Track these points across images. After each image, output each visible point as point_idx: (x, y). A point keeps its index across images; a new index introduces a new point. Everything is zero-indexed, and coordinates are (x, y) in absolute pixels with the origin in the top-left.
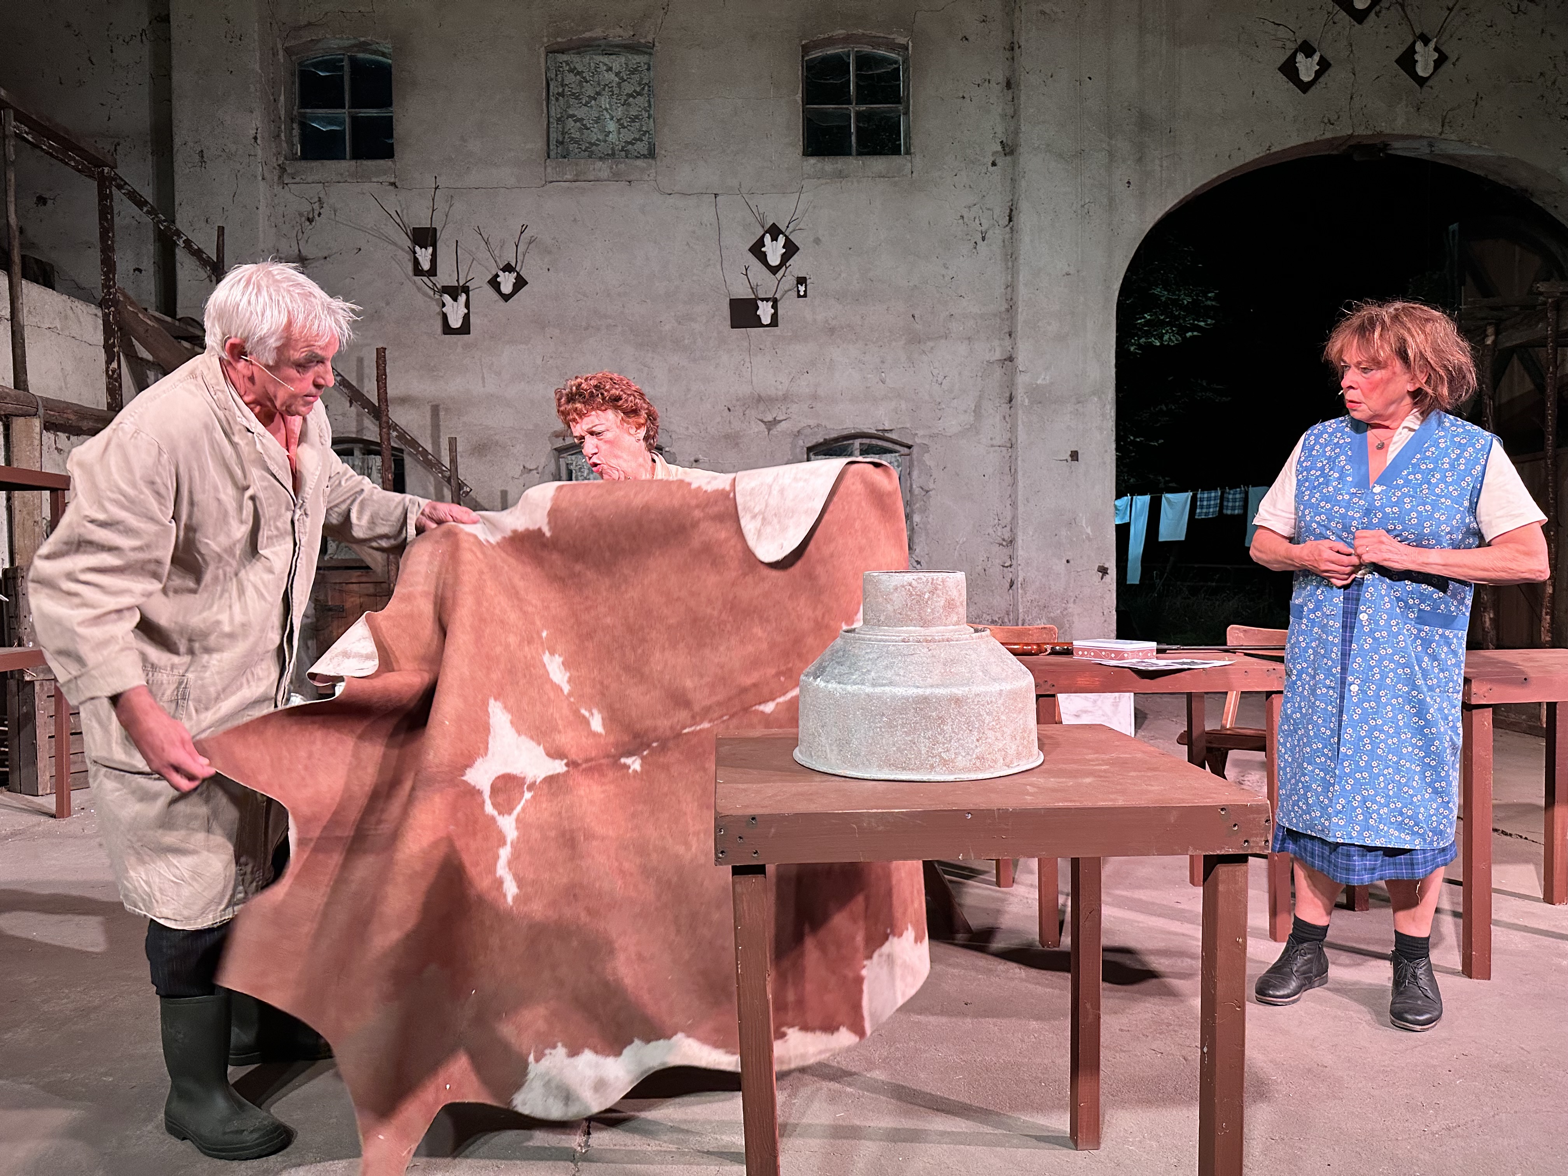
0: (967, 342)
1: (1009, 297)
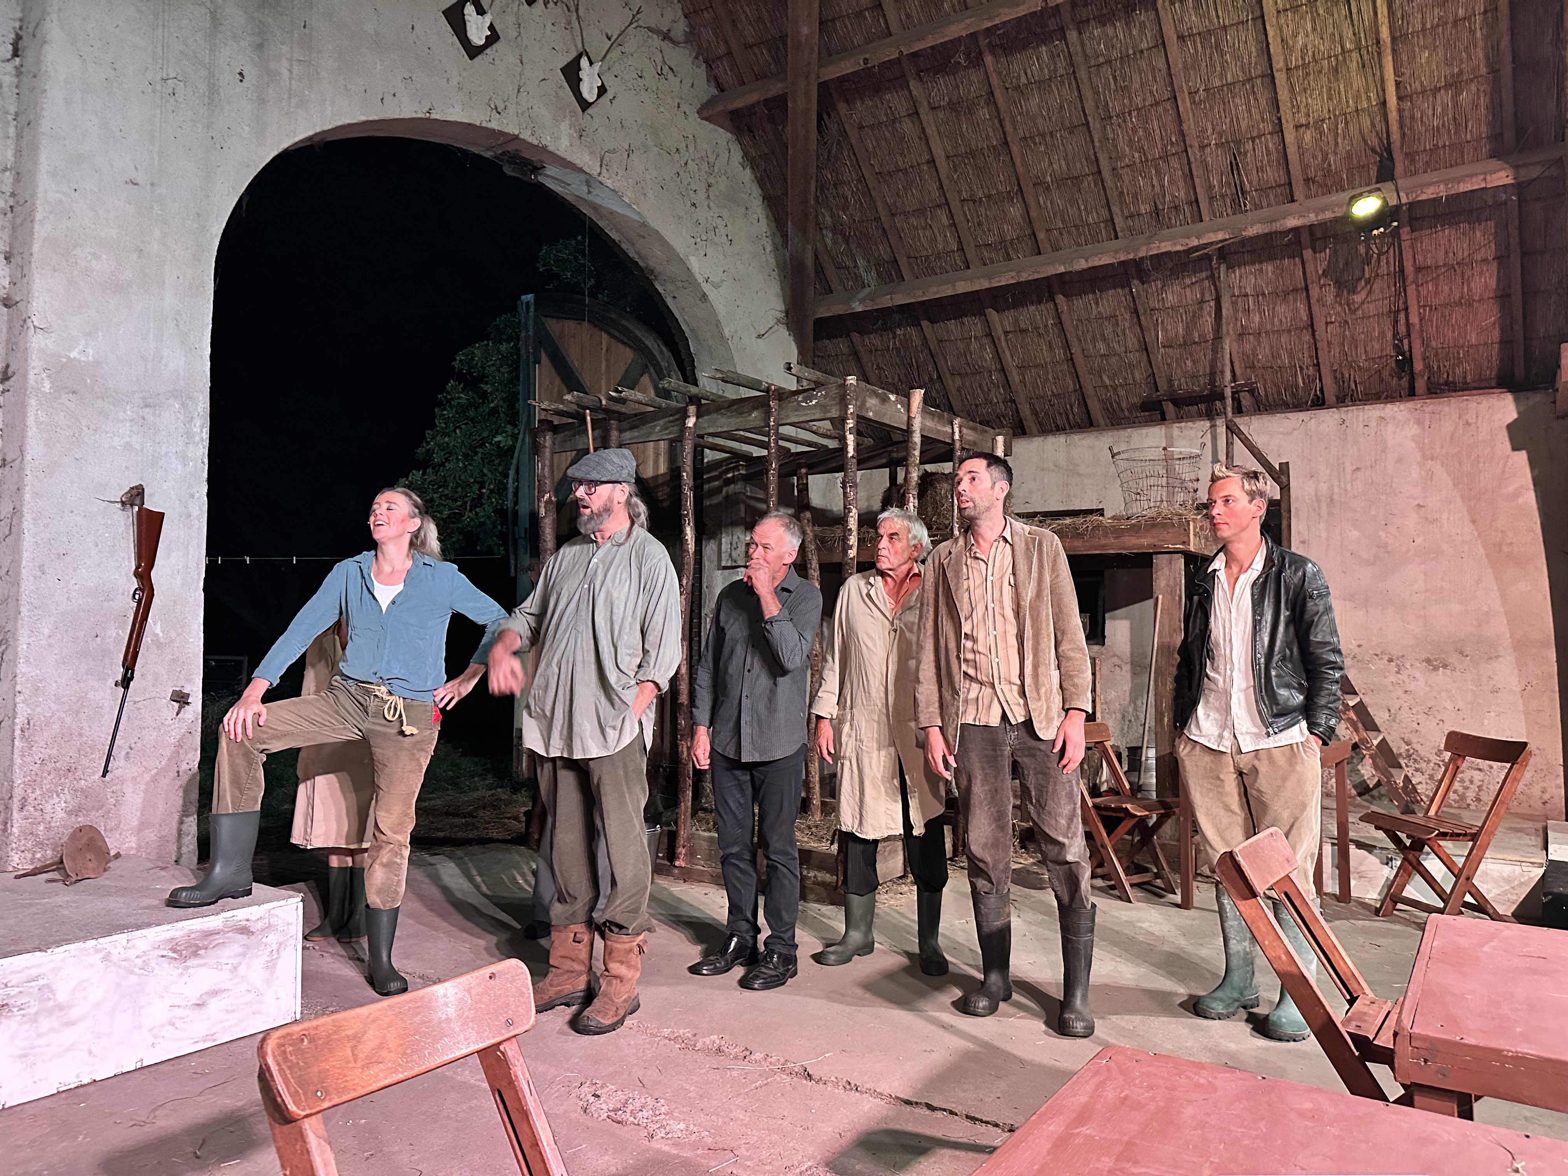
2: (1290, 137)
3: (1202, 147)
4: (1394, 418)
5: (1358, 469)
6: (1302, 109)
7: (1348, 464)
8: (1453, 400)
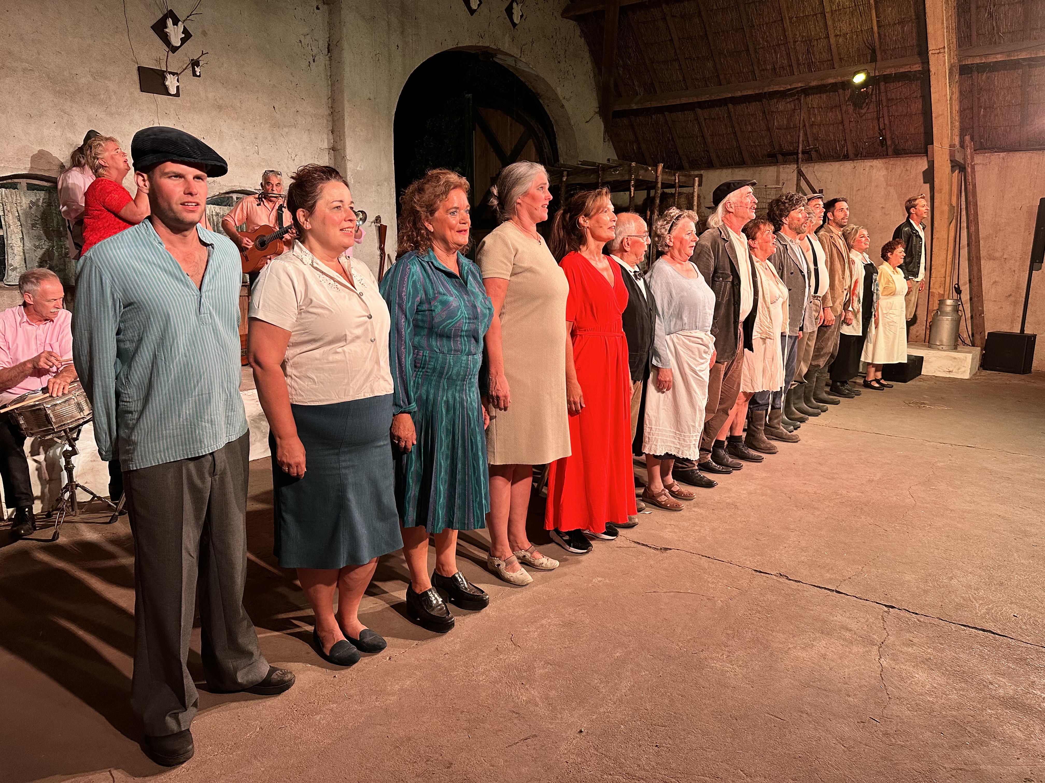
0: (307, 132)
1: (330, 106)
2: (833, 40)
3: (795, 42)
4: (876, 166)
5: (859, 190)
6: (838, 28)
7: (855, 187)
8: (902, 159)
